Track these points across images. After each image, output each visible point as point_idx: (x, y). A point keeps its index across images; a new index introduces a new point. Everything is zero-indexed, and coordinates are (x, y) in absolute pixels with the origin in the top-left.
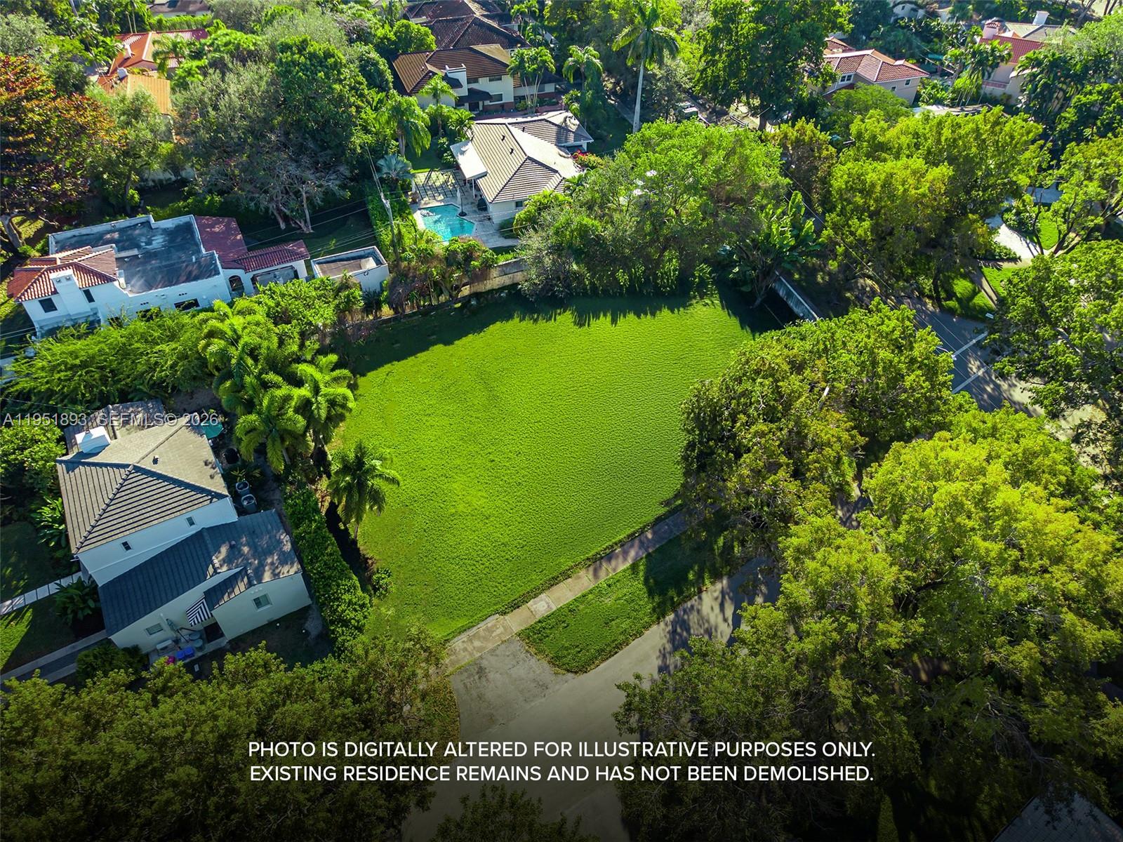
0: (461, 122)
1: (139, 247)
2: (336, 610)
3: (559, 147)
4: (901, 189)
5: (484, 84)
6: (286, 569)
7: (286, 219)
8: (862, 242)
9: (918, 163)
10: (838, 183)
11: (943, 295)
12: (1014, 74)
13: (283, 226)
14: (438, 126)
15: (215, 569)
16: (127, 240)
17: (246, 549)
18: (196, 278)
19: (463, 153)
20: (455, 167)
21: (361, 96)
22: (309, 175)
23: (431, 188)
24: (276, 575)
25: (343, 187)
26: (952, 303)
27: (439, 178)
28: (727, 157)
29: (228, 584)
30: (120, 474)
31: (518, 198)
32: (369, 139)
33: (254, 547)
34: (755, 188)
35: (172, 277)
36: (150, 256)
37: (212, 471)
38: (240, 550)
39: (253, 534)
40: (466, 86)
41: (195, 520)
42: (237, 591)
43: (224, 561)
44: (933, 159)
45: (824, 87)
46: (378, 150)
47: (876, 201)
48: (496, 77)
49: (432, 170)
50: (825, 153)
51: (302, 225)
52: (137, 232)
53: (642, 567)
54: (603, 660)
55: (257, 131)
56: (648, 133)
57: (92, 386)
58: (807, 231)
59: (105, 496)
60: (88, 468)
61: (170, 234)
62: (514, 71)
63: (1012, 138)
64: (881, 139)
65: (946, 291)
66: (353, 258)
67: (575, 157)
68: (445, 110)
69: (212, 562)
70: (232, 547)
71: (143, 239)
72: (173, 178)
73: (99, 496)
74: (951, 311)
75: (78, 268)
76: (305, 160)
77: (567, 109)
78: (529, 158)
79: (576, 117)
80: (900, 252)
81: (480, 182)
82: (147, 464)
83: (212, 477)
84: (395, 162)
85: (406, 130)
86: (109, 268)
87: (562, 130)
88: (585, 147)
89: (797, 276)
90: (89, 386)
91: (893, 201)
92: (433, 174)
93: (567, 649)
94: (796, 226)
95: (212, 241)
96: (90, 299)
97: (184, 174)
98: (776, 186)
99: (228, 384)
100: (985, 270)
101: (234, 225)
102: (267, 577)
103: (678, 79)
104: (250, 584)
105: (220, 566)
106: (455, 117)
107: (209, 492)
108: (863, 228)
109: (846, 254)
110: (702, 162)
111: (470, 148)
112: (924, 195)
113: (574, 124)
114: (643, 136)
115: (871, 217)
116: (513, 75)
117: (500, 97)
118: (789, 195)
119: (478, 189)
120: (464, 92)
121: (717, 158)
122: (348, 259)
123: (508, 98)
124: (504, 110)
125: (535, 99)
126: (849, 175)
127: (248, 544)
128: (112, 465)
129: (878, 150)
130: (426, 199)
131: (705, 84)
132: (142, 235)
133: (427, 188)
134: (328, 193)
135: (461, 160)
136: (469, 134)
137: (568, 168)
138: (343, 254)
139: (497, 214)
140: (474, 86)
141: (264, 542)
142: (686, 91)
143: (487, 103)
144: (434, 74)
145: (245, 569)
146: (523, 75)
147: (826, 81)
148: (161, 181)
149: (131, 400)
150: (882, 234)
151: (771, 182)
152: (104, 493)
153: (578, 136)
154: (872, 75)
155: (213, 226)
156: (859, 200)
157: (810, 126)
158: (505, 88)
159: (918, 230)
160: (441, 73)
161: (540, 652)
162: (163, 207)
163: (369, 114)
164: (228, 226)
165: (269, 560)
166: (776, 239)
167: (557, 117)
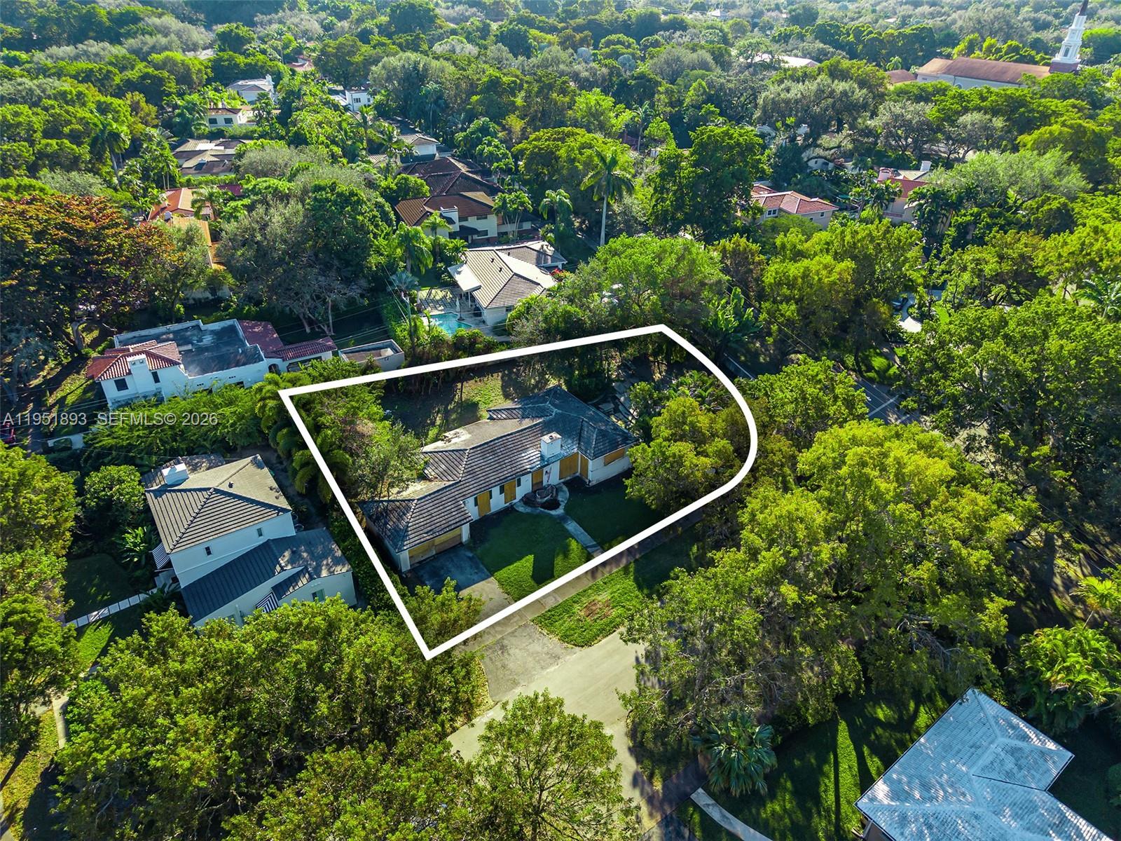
0: (456, 249)
1: (190, 342)
2: (382, 599)
3: (540, 267)
4: (816, 278)
5: (472, 222)
6: (339, 568)
7: (311, 323)
8: (790, 322)
9: (828, 259)
10: (769, 279)
11: (863, 368)
12: (906, 207)
13: (308, 330)
14: (438, 252)
15: (282, 567)
16: (180, 339)
17: (305, 555)
18: (244, 364)
19: (459, 273)
20: (454, 285)
21: (377, 226)
22: (337, 285)
23: (433, 301)
24: (331, 573)
25: (362, 296)
26: (872, 374)
27: (438, 294)
28: (678, 260)
29: (293, 580)
30: (202, 497)
31: (509, 304)
32: (382, 260)
33: (311, 553)
34: (703, 284)
35: (224, 362)
36: (201, 350)
37: (277, 494)
38: (300, 555)
39: (310, 545)
40: (458, 224)
41: (264, 532)
42: (300, 584)
43: (288, 562)
44: (838, 257)
45: (754, 219)
46: (391, 267)
47: (799, 290)
48: (482, 216)
49: (432, 288)
50: (757, 259)
51: (326, 329)
52: (189, 333)
53: (632, 569)
54: (604, 637)
55: (294, 251)
56: (613, 246)
57: (166, 442)
58: (747, 318)
59: (191, 512)
60: (174, 494)
61: (218, 334)
62: (498, 211)
63: (900, 241)
64: (799, 247)
65: (866, 365)
66: (374, 349)
67: (552, 274)
68: (443, 240)
69: (279, 563)
70: (293, 552)
71: (195, 338)
72: (211, 297)
73: (186, 512)
74: (872, 380)
75: (149, 354)
76: (333, 274)
77: (544, 238)
78: (515, 274)
79: (552, 245)
80: (823, 329)
81: (475, 293)
82: (225, 488)
83: (277, 498)
84: (404, 275)
85: (412, 252)
86: (175, 356)
87: (541, 254)
88: (560, 267)
89: (743, 358)
90: (163, 442)
91: (811, 288)
92: (433, 291)
93: (573, 629)
94: (738, 314)
95: (253, 338)
96: (157, 379)
97: (219, 293)
98: (719, 282)
99: (285, 431)
100: (896, 349)
101: (270, 327)
102: (324, 573)
103: (634, 214)
104: (311, 578)
105: (285, 566)
106: (451, 245)
107: (276, 508)
108: (790, 310)
109: (780, 330)
110: (659, 264)
111: (465, 269)
112: (835, 283)
113: (550, 250)
114: (610, 248)
115: (796, 303)
116: (497, 215)
117: (486, 233)
118: (730, 290)
119: (473, 299)
120: (455, 228)
121: (670, 261)
122: (369, 350)
123: (493, 233)
124: (490, 242)
125: (516, 234)
126: (777, 273)
127: (306, 551)
128: (195, 490)
129: (798, 255)
130: (429, 309)
131: (657, 217)
132: (194, 335)
133: (428, 301)
134: (352, 301)
135: (457, 278)
136: (463, 258)
137: (548, 281)
138: (366, 346)
139: (490, 318)
140: (464, 223)
141: (320, 550)
142: (641, 224)
143: (475, 237)
144: (431, 214)
145: (306, 568)
146: (506, 215)
147: (755, 214)
148: (200, 299)
149: (197, 454)
150: (806, 314)
151: (714, 279)
152: (190, 509)
153: (554, 258)
154: (793, 209)
155: (253, 327)
156: (785, 291)
157: (744, 240)
158: (491, 225)
159: (834, 310)
160: (438, 212)
161: (552, 632)
162: (207, 316)
163: (381, 241)
164: (265, 327)
165: (325, 562)
166: (722, 324)
167: (536, 245)
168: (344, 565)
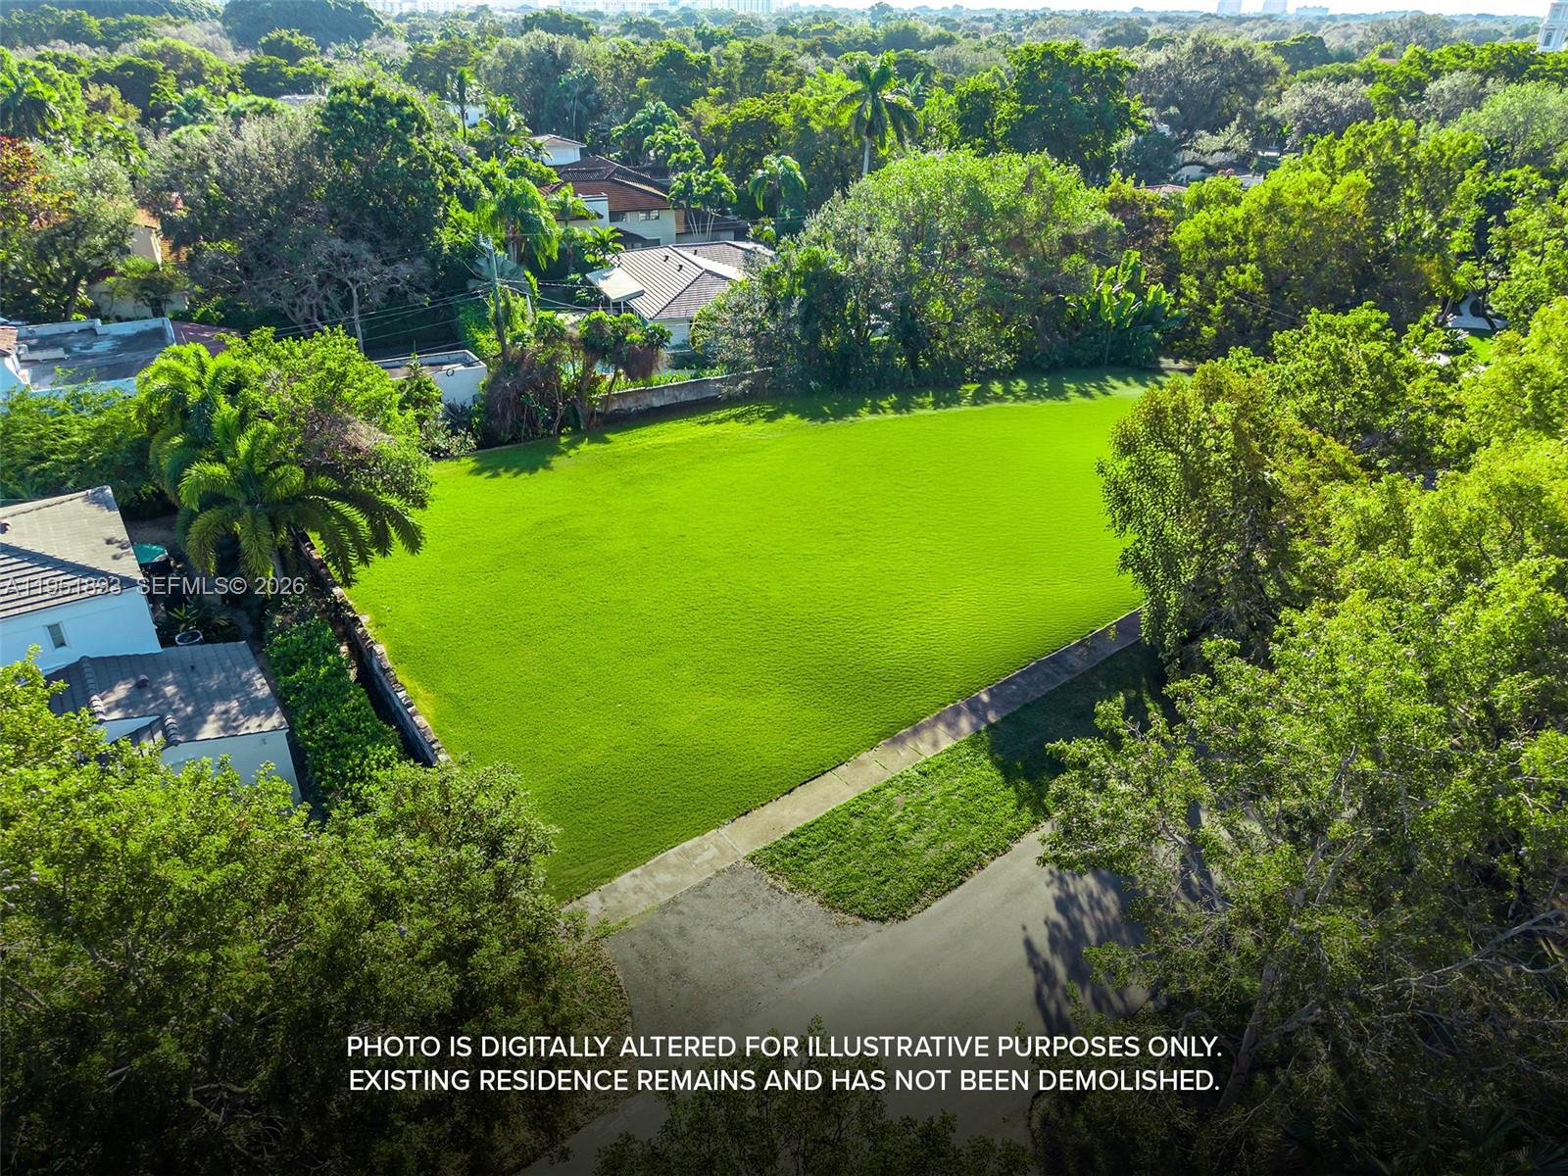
0: (602, 243)
6: (253, 722)
8: (1245, 298)
16: (49, 345)
17: (170, 690)
19: (604, 278)
24: (230, 731)
33: (188, 686)
36: (83, 358)
37: (117, 547)
38: (156, 691)
39: (192, 671)
41: (70, 639)
43: (118, 704)
48: (650, 212)
50: (1158, 211)
54: (937, 896)
58: (1155, 302)
61: (126, 339)
62: (676, 199)
69: (90, 704)
71: (79, 344)
78: (707, 271)
79: (772, 248)
81: (633, 303)
83: (116, 558)
93: (856, 879)
102: (210, 730)
104: (168, 742)
105: (105, 713)
106: (593, 237)
108: (1245, 273)
109: (1228, 311)
111: (617, 273)
116: (675, 209)
127: (175, 683)
132: (78, 341)
135: (600, 284)
136: (614, 261)
140: (620, 225)
141: (215, 681)
145: (162, 720)
155: (199, 331)
158: (664, 230)
161: (802, 885)
165: (219, 708)
167: (745, 245)
168: (269, 715)
